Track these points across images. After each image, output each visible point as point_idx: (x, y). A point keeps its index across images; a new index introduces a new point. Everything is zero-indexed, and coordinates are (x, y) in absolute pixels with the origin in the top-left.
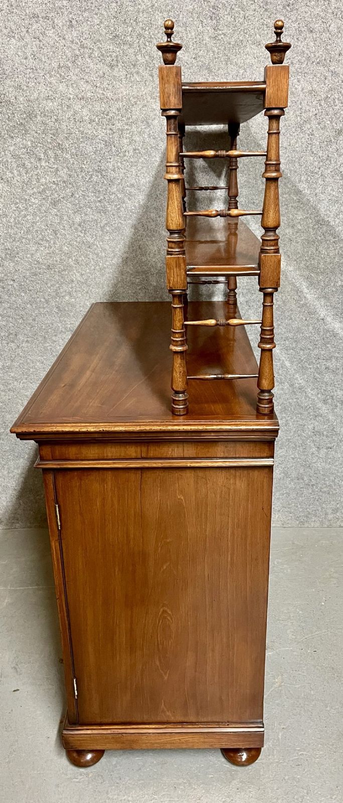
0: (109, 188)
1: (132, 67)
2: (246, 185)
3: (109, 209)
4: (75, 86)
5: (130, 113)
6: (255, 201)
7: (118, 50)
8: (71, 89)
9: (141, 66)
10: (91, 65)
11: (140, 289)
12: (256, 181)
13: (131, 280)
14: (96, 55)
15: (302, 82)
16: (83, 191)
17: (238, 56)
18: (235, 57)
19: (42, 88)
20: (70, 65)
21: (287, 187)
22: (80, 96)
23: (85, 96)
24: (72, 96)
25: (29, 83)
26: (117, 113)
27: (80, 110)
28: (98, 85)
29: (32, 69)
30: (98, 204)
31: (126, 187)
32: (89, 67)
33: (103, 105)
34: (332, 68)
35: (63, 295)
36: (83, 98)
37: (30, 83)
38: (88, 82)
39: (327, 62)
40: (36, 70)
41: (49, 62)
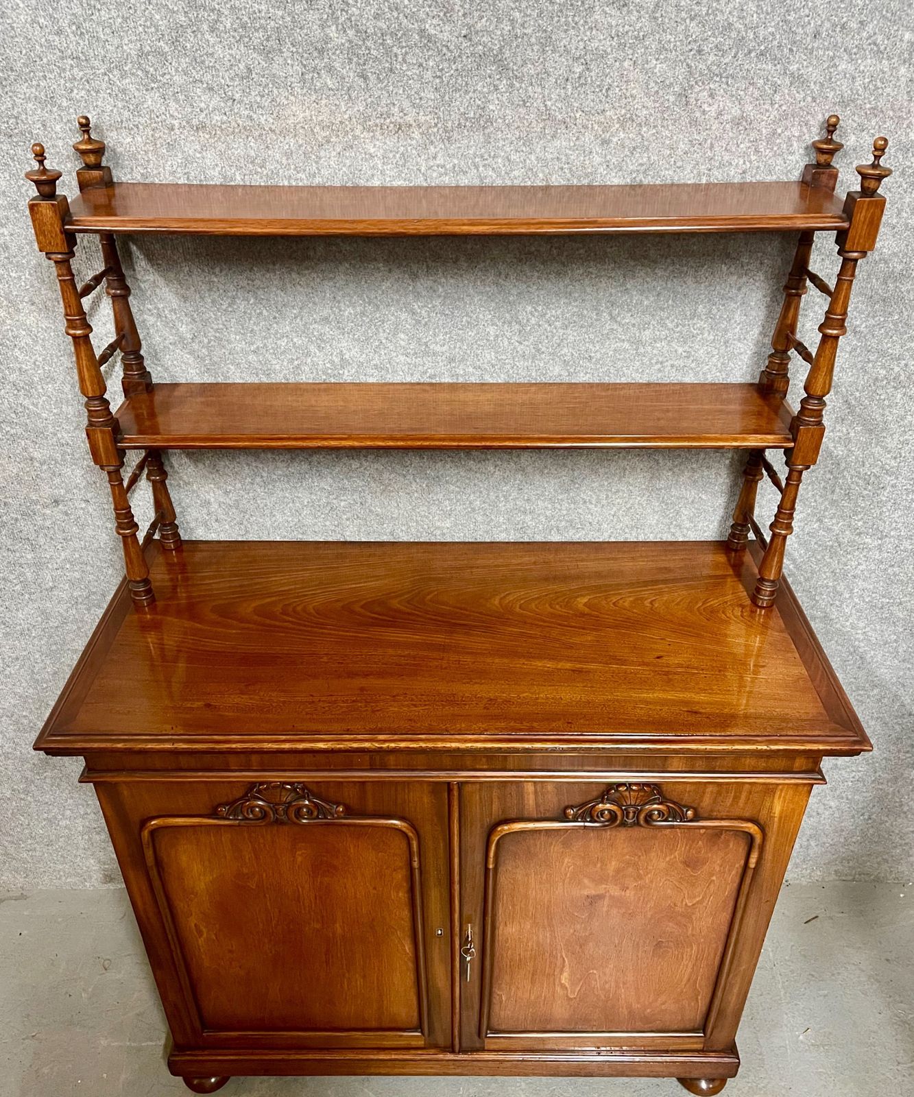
0: (275, 325)
1: (315, 54)
2: (575, 322)
3: (277, 367)
4: (181, 97)
5: (317, 163)
6: (593, 355)
7: (280, 13)
8: (172, 104)
9: (338, 52)
10: (219, 51)
12: (597, 314)
13: (328, 503)
14: (228, 25)
15: (720, 98)
16: (217, 330)
17: (572, 32)
18: (563, 35)
20: (167, 49)
21: (664, 326)
22: (195, 122)
23: (208, 122)
24: (176, 123)
25: (72, 91)
26: (284, 161)
27: (198, 155)
28: (237, 96)
29: (78, 58)
30: (250, 357)
31: (311, 324)
32: (213, 54)
33: (252, 144)
34: (794, 67)
36: (204, 127)
37: (75, 91)
38: (212, 89)
39: (782, 51)
40: (86, 60)
41: (116, 42)
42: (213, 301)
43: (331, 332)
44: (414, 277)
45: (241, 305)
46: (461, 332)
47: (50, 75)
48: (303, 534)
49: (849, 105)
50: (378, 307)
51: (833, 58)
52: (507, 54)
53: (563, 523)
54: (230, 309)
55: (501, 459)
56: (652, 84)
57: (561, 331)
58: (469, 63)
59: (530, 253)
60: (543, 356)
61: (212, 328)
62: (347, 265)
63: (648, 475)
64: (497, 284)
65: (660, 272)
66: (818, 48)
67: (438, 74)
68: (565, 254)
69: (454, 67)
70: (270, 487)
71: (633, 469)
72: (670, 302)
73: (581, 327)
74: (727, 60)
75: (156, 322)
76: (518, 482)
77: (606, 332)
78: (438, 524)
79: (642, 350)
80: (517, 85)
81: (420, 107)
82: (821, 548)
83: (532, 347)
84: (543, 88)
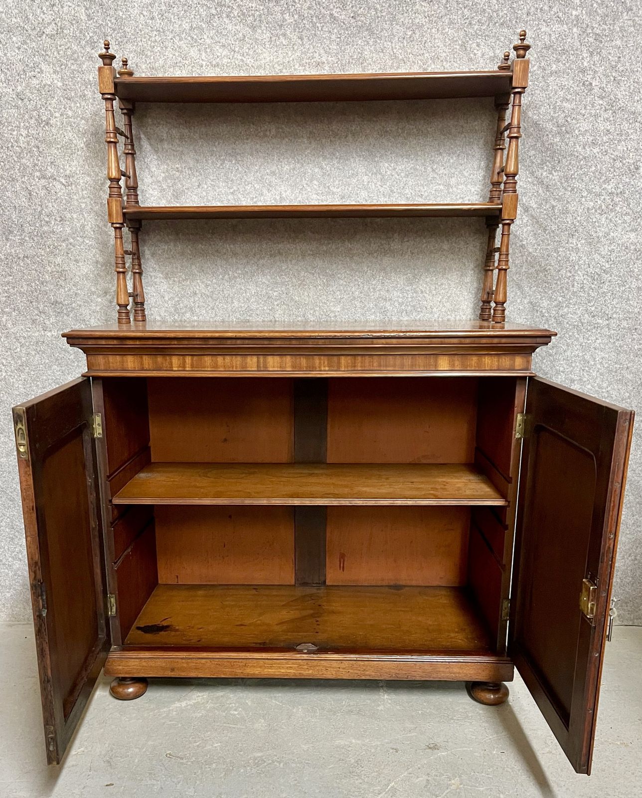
0: (245, 176)
1: (278, 27)
2: (412, 173)
4: (208, 50)
8: (204, 54)
9: (289, 26)
10: (230, 27)
12: (424, 168)
13: (267, 293)
14: (236, 14)
15: (482, 47)
16: (212, 181)
17: (405, 15)
19: (169, 53)
20: (204, 26)
21: (462, 175)
24: (204, 63)
28: (237, 49)
29: (159, 31)
31: (265, 176)
32: (226, 28)
37: (156, 47)
38: (224, 46)
39: (512, 22)
40: (163, 32)
41: (179, 23)
42: (213, 162)
43: (276, 181)
44: (323, 147)
45: (227, 164)
46: (348, 179)
47: (144, 40)
48: (250, 316)
50: (303, 164)
52: (374, 25)
54: (221, 167)
56: (447, 40)
57: (405, 179)
58: (354, 30)
59: (387, 132)
61: (210, 179)
62: (287, 140)
63: (459, 273)
64: (368, 151)
67: (339, 36)
69: (346, 33)
70: (233, 282)
71: (450, 269)
72: (465, 160)
73: (416, 176)
74: (484, 28)
75: (180, 175)
77: (429, 179)
78: (332, 308)
80: (379, 41)
81: (329, 53)
82: (571, 327)
83: (388, 189)
84: (392, 43)
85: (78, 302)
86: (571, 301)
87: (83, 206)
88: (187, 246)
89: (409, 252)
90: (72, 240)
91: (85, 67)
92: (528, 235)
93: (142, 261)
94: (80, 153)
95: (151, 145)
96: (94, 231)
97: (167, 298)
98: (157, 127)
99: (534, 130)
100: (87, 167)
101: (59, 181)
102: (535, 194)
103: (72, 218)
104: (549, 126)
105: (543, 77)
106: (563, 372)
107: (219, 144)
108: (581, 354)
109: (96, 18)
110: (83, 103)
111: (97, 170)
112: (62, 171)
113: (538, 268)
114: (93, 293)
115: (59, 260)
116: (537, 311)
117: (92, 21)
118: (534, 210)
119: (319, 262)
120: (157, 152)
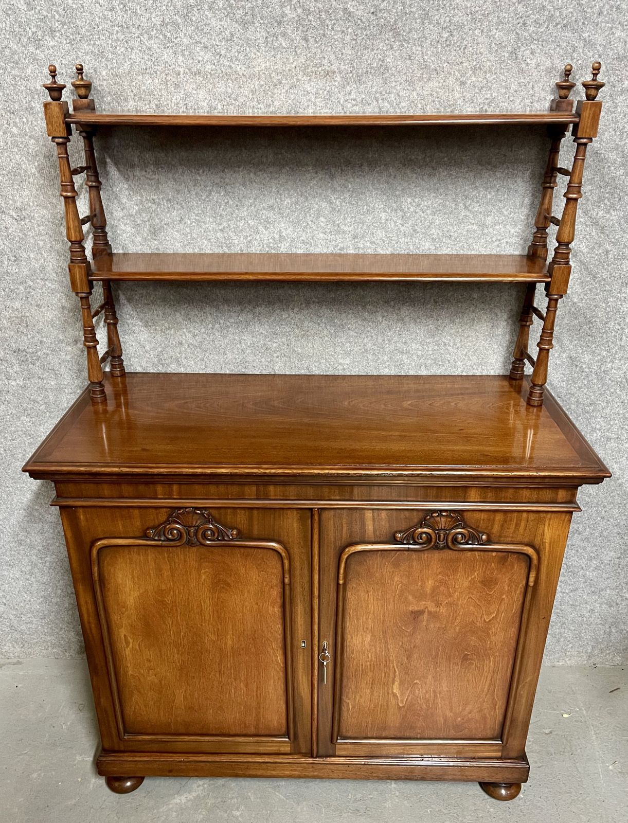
0: (236, 211)
1: (276, 24)
2: (440, 210)
3: (236, 242)
4: (186, 53)
5: (272, 97)
6: (452, 234)
8: (181, 58)
9: (290, 23)
10: (213, 22)
11: (277, 357)
12: (455, 205)
13: (264, 344)
14: (221, 6)
15: (537, 55)
16: (197, 215)
18: (436, 12)
19: (136, 56)
20: (180, 21)
21: (501, 213)
22: (194, 70)
23: (202, 70)
24: (182, 70)
25: (116, 48)
26: (251, 97)
27: (194, 92)
28: (223, 52)
29: (122, 26)
30: (218, 234)
31: (261, 210)
32: (209, 24)
33: (230, 84)
34: (586, 35)
35: (167, 362)
36: (199, 73)
37: (118, 48)
38: (207, 48)
39: (578, 24)
40: (127, 27)
41: (147, 16)
42: (197, 194)
43: (274, 217)
44: (332, 177)
45: (215, 196)
46: (362, 216)
47: (102, 38)
48: (245, 368)
49: (623, 60)
50: (307, 198)
51: (611, 28)
52: (400, 24)
53: (429, 361)
54: (207, 200)
55: (387, 311)
56: (493, 45)
57: (431, 217)
58: (374, 30)
59: (411, 160)
60: (418, 235)
61: (194, 213)
62: (288, 169)
63: (490, 325)
64: (388, 183)
65: (498, 174)
66: (602, 22)
67: (355, 37)
68: (435, 161)
69: (365, 33)
70: (225, 331)
71: (479, 319)
72: (506, 196)
73: (445, 214)
74: (542, 30)
75: (157, 208)
76: (398, 329)
77: (461, 217)
78: (341, 361)
79: (486, 231)
80: (406, 45)
81: (341, 59)
82: (613, 383)
83: (410, 228)
84: (422, 47)
85: (44, 351)
86: (617, 356)
87: (41, 243)
88: (169, 291)
89: (432, 301)
90: (31, 283)
91: (29, 71)
92: (574, 283)
93: (117, 307)
94: (31, 180)
95: (119, 171)
96: (57, 273)
97: (148, 348)
98: (126, 149)
99: (594, 160)
100: (41, 197)
101: (8, 214)
102: (588, 236)
103: (29, 258)
104: (612, 156)
105: (611, 96)
106: (599, 430)
107: (203, 172)
108: (621, 412)
109: (38, 8)
110: (31, 118)
111: (54, 201)
112: (11, 202)
113: (581, 319)
114: (61, 341)
115: (17, 305)
116: (576, 366)
117: (33, 12)
118: (584, 254)
119: (325, 311)
120: (127, 179)
